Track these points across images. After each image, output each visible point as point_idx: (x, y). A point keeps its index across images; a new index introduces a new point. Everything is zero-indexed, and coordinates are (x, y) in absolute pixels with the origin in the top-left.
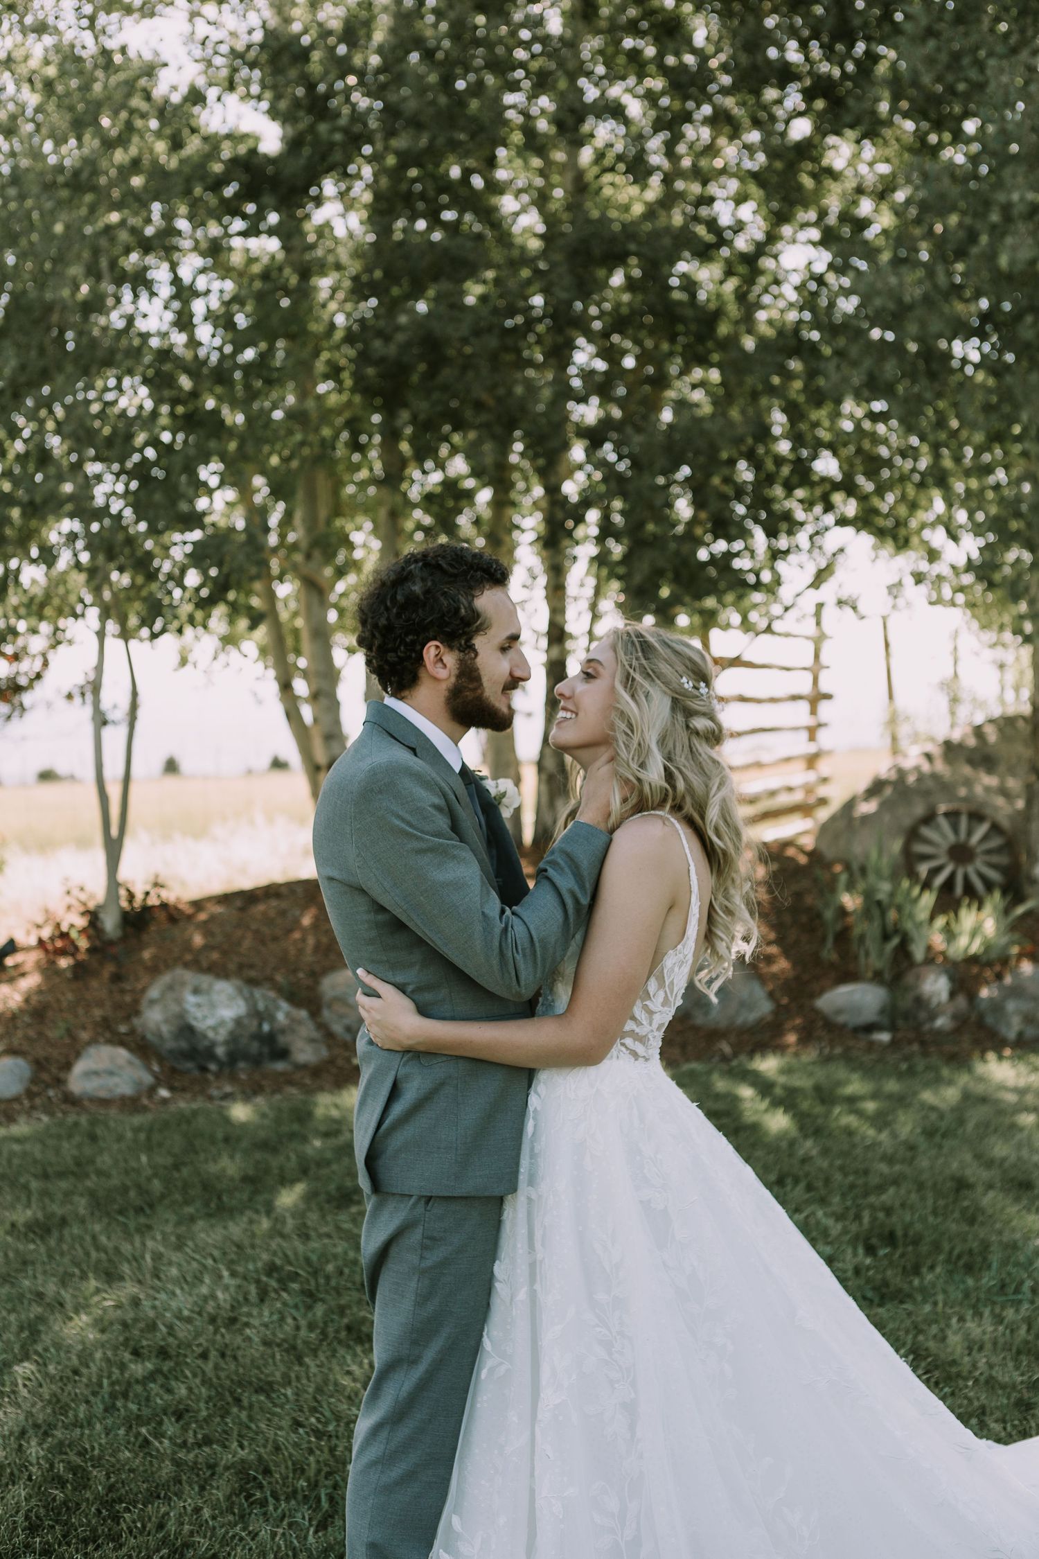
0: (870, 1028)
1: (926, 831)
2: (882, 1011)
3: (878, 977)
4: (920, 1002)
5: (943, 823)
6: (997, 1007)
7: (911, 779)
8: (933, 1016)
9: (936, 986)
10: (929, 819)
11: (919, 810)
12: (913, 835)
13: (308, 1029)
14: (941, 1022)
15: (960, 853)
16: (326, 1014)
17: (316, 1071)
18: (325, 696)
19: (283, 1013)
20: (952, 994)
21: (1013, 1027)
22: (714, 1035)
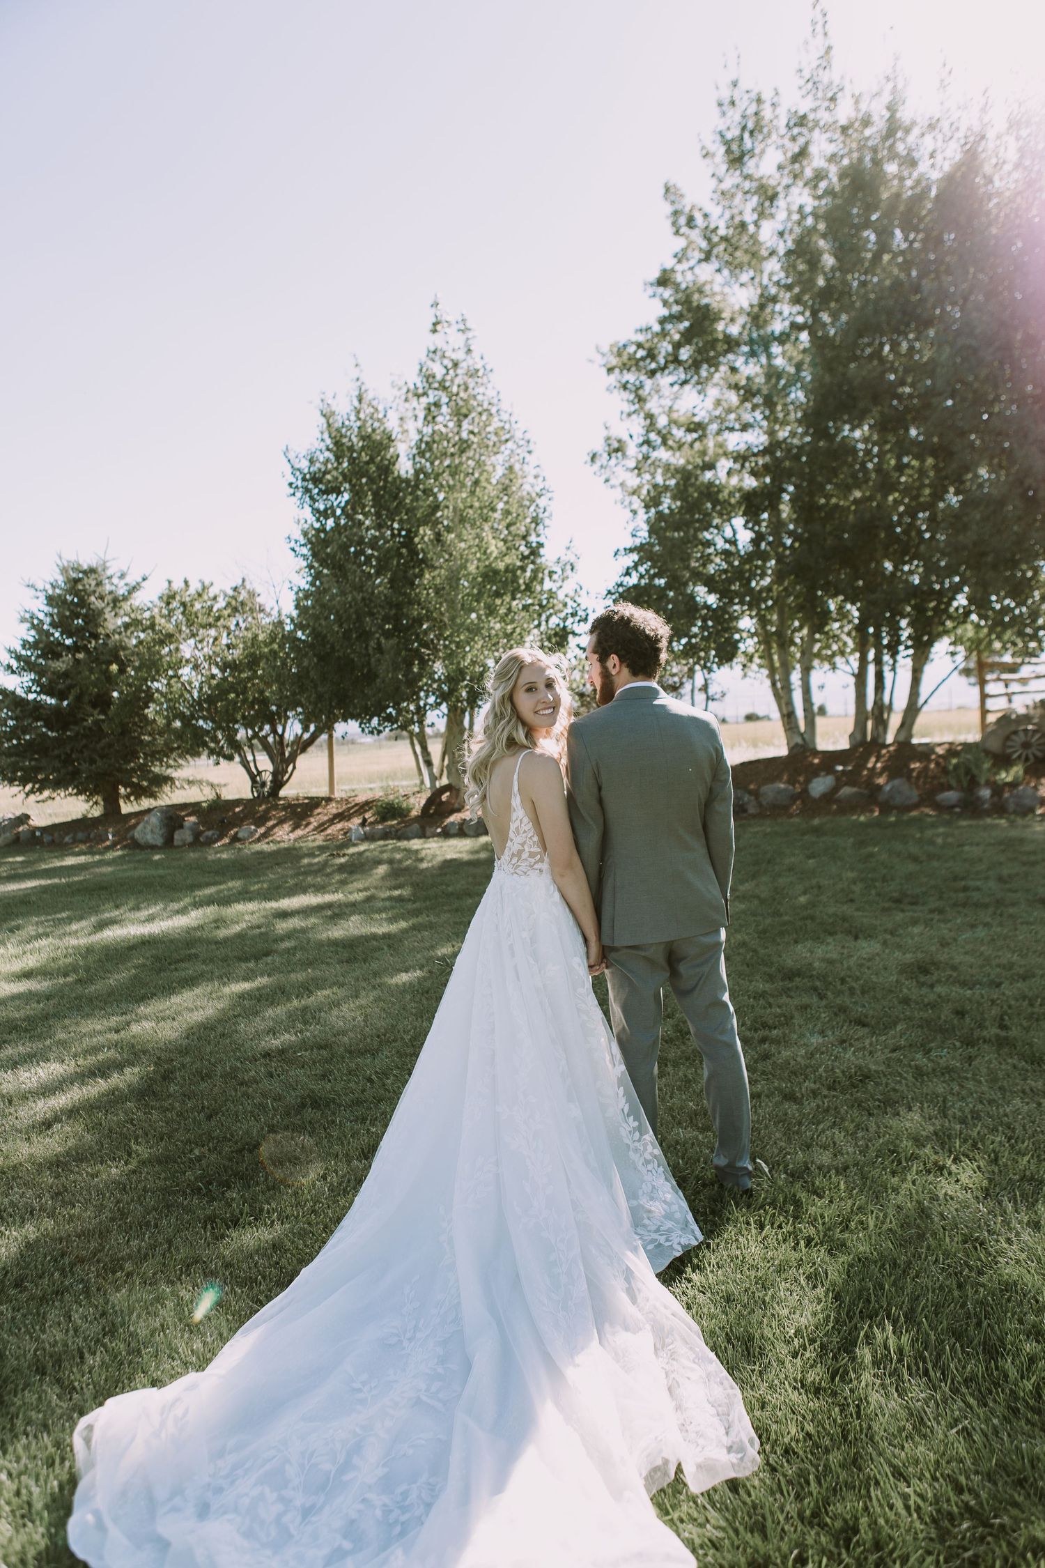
0: (953, 807)
1: (1014, 737)
2: (959, 801)
3: (962, 790)
4: (979, 798)
5: (1022, 735)
6: (1007, 799)
7: (1014, 716)
8: (983, 803)
9: (986, 793)
10: (1015, 733)
11: (1013, 728)
12: (1008, 738)
13: (754, 803)
14: (986, 806)
15: (1026, 745)
16: (761, 799)
17: (754, 816)
18: (787, 688)
19: (746, 798)
20: (992, 796)
21: (1011, 807)
22: (896, 808)
